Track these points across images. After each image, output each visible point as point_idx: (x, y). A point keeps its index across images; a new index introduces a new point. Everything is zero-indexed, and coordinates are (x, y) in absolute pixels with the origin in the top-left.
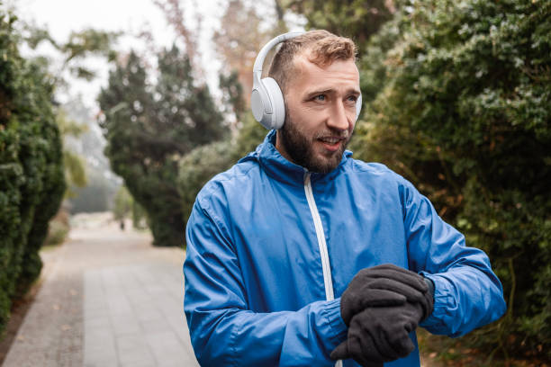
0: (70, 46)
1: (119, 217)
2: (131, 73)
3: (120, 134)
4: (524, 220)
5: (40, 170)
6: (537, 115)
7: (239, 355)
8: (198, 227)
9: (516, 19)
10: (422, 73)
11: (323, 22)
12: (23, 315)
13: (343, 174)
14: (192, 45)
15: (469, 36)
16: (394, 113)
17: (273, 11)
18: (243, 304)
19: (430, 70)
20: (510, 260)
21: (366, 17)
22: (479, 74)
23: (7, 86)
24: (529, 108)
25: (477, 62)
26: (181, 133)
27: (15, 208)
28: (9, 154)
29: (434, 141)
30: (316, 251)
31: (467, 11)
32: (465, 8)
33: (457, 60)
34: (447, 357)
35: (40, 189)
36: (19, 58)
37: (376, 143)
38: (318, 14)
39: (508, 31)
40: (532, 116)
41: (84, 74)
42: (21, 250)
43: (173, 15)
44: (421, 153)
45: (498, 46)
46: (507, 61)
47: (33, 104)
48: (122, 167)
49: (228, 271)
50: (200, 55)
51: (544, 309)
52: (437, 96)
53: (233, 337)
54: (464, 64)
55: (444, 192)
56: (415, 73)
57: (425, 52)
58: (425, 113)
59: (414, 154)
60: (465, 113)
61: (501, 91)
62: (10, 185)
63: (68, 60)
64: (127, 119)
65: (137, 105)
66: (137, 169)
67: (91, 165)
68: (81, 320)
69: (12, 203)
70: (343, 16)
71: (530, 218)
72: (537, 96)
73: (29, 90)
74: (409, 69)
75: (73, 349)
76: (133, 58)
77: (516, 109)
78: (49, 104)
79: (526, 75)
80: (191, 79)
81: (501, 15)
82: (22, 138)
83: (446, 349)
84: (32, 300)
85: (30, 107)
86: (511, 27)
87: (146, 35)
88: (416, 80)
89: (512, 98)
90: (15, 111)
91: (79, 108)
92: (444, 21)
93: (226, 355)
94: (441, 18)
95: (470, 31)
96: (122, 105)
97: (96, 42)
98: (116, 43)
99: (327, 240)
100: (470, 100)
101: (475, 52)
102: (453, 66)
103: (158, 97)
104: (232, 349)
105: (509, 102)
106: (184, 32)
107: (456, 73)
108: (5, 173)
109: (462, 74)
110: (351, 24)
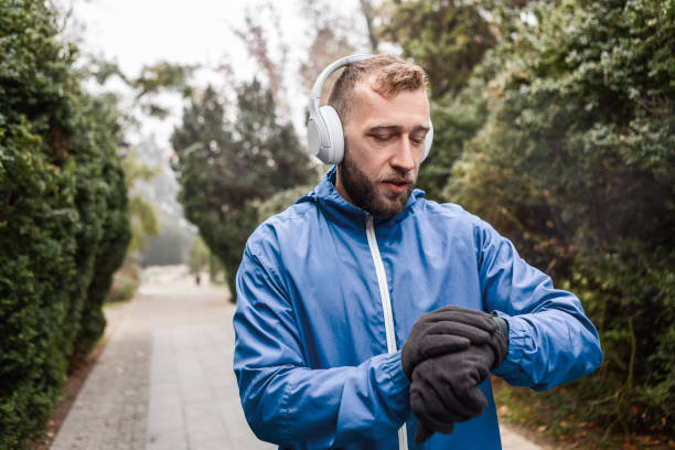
0: (141, 81)
1: (195, 270)
2: (207, 110)
3: (195, 177)
4: (644, 274)
5: (100, 216)
6: (655, 153)
7: (292, 417)
8: (248, 274)
9: (630, 44)
10: (525, 106)
11: (420, 52)
12: (83, 379)
13: (411, 216)
14: (276, 79)
15: (577, 65)
16: (496, 152)
17: (366, 40)
18: (300, 360)
19: (535, 102)
20: (630, 320)
21: (468, 45)
22: (589, 107)
23: (64, 123)
24: (646, 145)
25: (586, 94)
26: (262, 177)
27: (70, 258)
28: (64, 198)
29: (540, 183)
30: (378, 303)
31: (575, 36)
32: (573, 33)
33: (563, 91)
34: (558, 431)
35: (100, 237)
36: (78, 94)
37: (474, 186)
38: (415, 42)
39: (621, 58)
40: (649, 153)
41: (157, 111)
42: (80, 305)
43: (256, 46)
44: (527, 196)
45: (610, 75)
46: (621, 92)
47: (92, 143)
48: (196, 215)
49: (282, 323)
50: (285, 90)
51: (669, 376)
52: (542, 132)
53: (286, 397)
54: (572, 95)
55: (552, 241)
56: (517, 106)
57: (527, 83)
58: (529, 151)
59: (518, 199)
60: (574, 151)
61: (613, 126)
62: (64, 232)
63: (139, 96)
64: (203, 161)
65: (214, 145)
66: (213, 217)
67: (165, 213)
68: (147, 385)
69: (66, 253)
70: (442, 44)
71: (649, 271)
72: (654, 130)
73: (89, 128)
74: (510, 102)
75: (136, 417)
76: (210, 93)
77: (631, 147)
78: (114, 145)
79: (642, 108)
80: (274, 116)
81: (614, 40)
82: (79, 181)
83: (555, 422)
84: (94, 362)
85: (89, 146)
86: (625, 53)
87: (226, 69)
88: (518, 114)
89: (626, 134)
90: (72, 152)
91: (151, 149)
92: (549, 48)
93: (279, 417)
94: (547, 44)
95: (579, 58)
96: (197, 146)
97: (170, 76)
98: (192, 77)
99: (391, 291)
100: (578, 136)
101: (584, 82)
102: (560, 99)
103: (237, 137)
104: (285, 411)
105: (622, 138)
106: (267, 65)
107: (563, 106)
108: (58, 219)
109: (570, 107)
110: (451, 54)
